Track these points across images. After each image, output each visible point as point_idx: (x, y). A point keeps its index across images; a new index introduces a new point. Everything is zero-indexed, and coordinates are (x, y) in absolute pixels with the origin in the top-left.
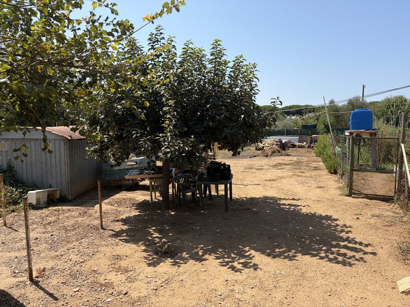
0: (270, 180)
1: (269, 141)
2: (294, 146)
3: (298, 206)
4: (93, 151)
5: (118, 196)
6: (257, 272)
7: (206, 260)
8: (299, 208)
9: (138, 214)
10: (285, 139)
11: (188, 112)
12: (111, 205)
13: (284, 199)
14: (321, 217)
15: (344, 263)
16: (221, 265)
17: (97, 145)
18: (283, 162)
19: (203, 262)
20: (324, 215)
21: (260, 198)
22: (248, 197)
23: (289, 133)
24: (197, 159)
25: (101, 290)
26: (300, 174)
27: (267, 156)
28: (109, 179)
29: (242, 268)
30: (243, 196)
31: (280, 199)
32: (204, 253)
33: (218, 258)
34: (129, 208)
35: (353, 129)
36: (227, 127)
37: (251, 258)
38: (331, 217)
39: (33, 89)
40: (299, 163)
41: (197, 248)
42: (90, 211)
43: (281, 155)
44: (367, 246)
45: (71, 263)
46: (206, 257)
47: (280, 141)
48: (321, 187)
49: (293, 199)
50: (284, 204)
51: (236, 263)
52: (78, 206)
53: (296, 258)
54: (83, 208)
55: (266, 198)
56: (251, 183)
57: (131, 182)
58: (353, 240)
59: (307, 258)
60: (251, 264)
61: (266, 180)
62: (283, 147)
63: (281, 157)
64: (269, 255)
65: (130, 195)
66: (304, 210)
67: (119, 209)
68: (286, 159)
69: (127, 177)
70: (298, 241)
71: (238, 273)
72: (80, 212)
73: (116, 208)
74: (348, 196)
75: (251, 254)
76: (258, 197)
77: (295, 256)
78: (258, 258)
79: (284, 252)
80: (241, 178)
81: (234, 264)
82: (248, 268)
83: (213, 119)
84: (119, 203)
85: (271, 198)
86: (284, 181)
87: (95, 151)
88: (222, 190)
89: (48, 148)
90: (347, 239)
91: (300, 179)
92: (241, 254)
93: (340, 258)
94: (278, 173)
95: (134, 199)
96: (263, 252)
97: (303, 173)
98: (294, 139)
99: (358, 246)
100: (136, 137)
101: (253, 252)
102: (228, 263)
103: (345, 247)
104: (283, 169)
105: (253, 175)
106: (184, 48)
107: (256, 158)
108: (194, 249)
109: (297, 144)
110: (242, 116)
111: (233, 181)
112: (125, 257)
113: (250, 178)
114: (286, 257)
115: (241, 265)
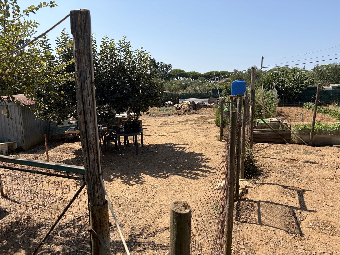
0: (174, 132)
1: (185, 103)
2: (205, 106)
3: (184, 148)
4: (39, 115)
5: (61, 146)
6: (142, 185)
7: (114, 181)
9: (74, 157)
10: (197, 101)
12: (56, 152)
13: (179, 144)
14: (196, 154)
16: (122, 183)
17: (42, 110)
18: (190, 119)
19: (112, 182)
20: (198, 153)
21: (163, 144)
22: (155, 144)
23: (201, 96)
25: (47, 198)
26: (196, 127)
27: (180, 115)
29: (135, 184)
30: (151, 144)
31: (175, 144)
33: (122, 179)
34: (69, 154)
35: (233, 95)
37: (142, 179)
38: (202, 154)
40: (200, 119)
42: (40, 157)
43: (190, 114)
45: (27, 186)
46: (115, 179)
47: (193, 103)
48: (206, 136)
49: (184, 144)
50: (176, 147)
51: (132, 181)
52: (32, 153)
53: (169, 177)
54: (35, 155)
55: (167, 144)
56: (161, 135)
57: (72, 136)
59: (176, 177)
60: (141, 182)
61: (172, 132)
62: (195, 107)
64: (153, 176)
65: (71, 145)
66: (187, 151)
67: (62, 155)
68: (193, 117)
70: (175, 168)
71: (131, 186)
72: (33, 157)
73: (60, 154)
74: (220, 141)
75: (143, 177)
76: (161, 143)
78: (146, 178)
79: (164, 174)
80: (155, 131)
82: (138, 183)
84: (62, 151)
85: (170, 144)
86: (184, 132)
87: (41, 115)
88: (139, 140)
91: (195, 130)
92: (137, 177)
94: (183, 127)
95: (73, 148)
96: (151, 175)
97: (199, 126)
98: (205, 101)
99: (208, 169)
101: (145, 175)
102: (127, 182)
104: (187, 124)
105: (165, 129)
107: (172, 116)
108: (108, 175)
109: (207, 104)
110: (141, 90)
112: (63, 182)
113: (162, 131)
114: (163, 177)
115: (134, 182)
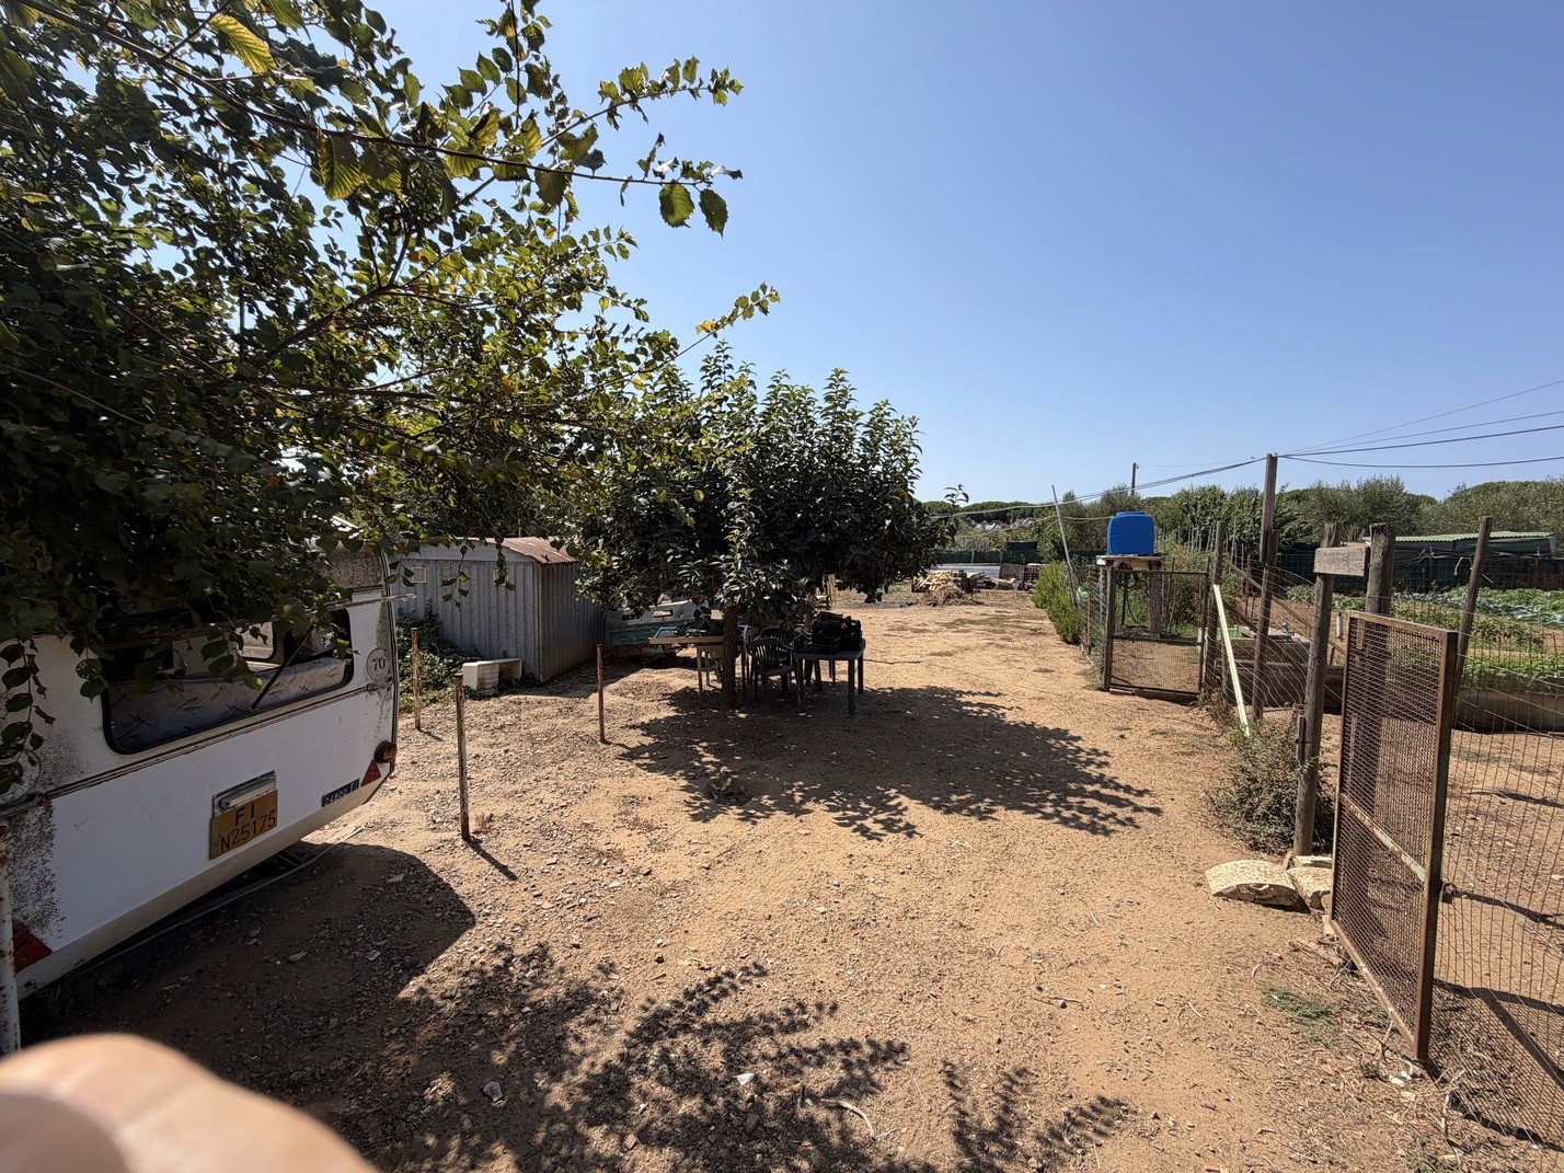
0: (940, 654)
1: (940, 575)
2: (990, 585)
3: (997, 708)
4: (589, 588)
5: (634, 677)
6: (912, 842)
7: (808, 811)
8: (1000, 712)
9: (673, 714)
10: (972, 571)
11: (777, 513)
12: (622, 695)
13: (969, 693)
14: (1045, 732)
15: (1093, 829)
16: (840, 824)
17: (597, 575)
18: (968, 617)
19: (803, 817)
20: (1051, 727)
21: (920, 689)
22: (896, 687)
23: (980, 558)
24: (795, 606)
25: (600, 863)
26: (1002, 643)
27: (935, 605)
28: (619, 643)
29: (883, 832)
30: (884, 686)
31: (961, 693)
32: (806, 799)
33: (832, 809)
34: (656, 703)
35: (1113, 553)
36: (855, 543)
37: (900, 812)
38: (1066, 731)
39: (484, 466)
40: (1000, 619)
41: (790, 788)
42: (580, 706)
43: (964, 603)
44: (1140, 794)
45: (542, 806)
46: (809, 805)
47: (963, 575)
48: (1046, 671)
49: (988, 694)
50: (968, 704)
51: (870, 820)
52: (557, 694)
53: (994, 816)
54: (566, 700)
55: (932, 690)
56: (902, 659)
57: (660, 650)
58: (1111, 781)
59: (1017, 816)
60: (901, 825)
61: (933, 654)
62: (969, 586)
63: (964, 607)
64: (937, 807)
65: (658, 676)
66: (1010, 717)
67: (637, 704)
68: (974, 612)
69: (653, 640)
70: (999, 781)
71: (875, 841)
72: (561, 707)
73: (631, 701)
74: (1102, 690)
75: (900, 804)
76: (915, 687)
77: (991, 811)
78: (915, 812)
79: (969, 802)
80: (882, 647)
81: (864, 822)
82: (895, 832)
83: (828, 527)
84: (637, 691)
85: (943, 691)
86: (970, 656)
87: (593, 588)
88: (843, 672)
89: (507, 579)
90: (1100, 779)
91: (1002, 652)
92: (881, 804)
93: (1085, 819)
94: (956, 639)
95: (666, 685)
96: (925, 801)
97: (1009, 640)
98: (992, 571)
99: (1122, 794)
100: (674, 560)
101: (904, 800)
102: (852, 820)
103: (1096, 795)
104: (967, 631)
105: (907, 642)
106: (771, 387)
107: (912, 608)
108: (784, 788)
109: (997, 581)
110: (888, 522)
111: (866, 653)
112: (647, 801)
113: (901, 648)
114: (972, 813)
115: (880, 826)
